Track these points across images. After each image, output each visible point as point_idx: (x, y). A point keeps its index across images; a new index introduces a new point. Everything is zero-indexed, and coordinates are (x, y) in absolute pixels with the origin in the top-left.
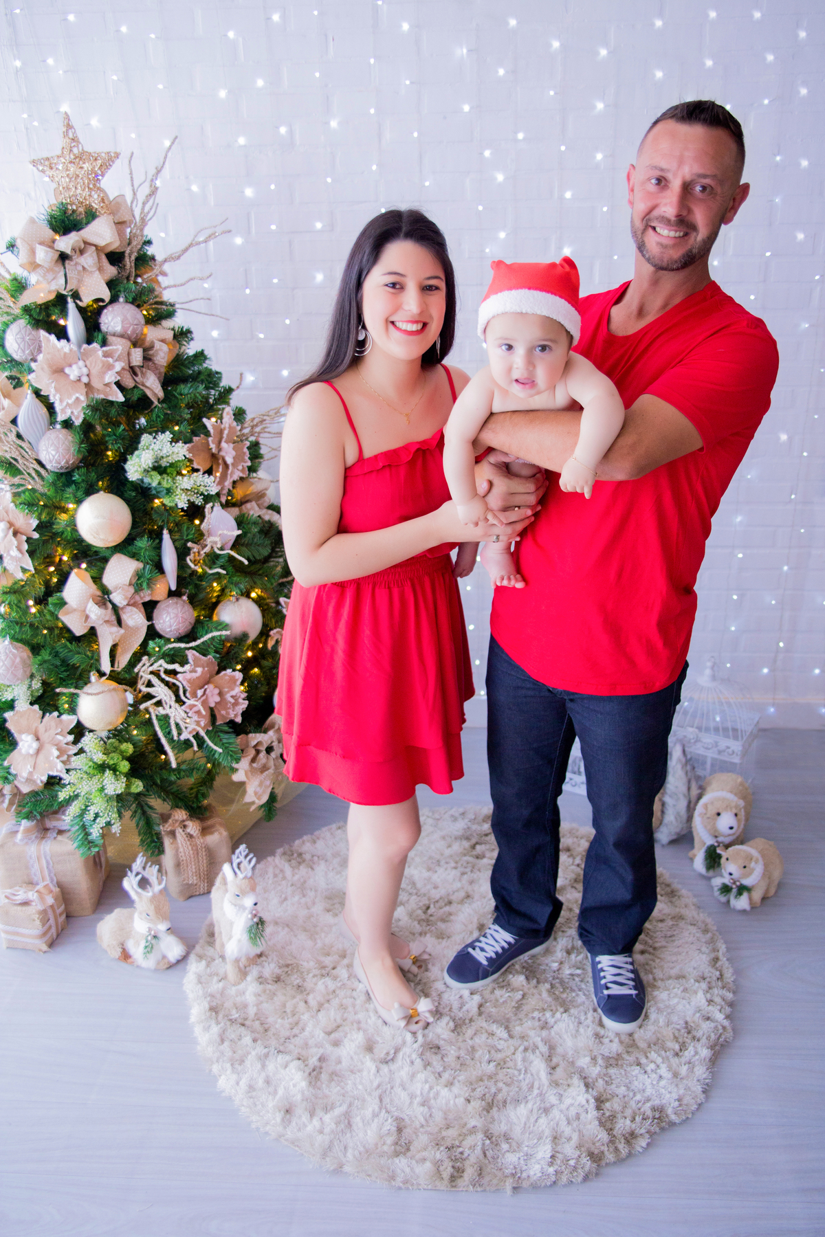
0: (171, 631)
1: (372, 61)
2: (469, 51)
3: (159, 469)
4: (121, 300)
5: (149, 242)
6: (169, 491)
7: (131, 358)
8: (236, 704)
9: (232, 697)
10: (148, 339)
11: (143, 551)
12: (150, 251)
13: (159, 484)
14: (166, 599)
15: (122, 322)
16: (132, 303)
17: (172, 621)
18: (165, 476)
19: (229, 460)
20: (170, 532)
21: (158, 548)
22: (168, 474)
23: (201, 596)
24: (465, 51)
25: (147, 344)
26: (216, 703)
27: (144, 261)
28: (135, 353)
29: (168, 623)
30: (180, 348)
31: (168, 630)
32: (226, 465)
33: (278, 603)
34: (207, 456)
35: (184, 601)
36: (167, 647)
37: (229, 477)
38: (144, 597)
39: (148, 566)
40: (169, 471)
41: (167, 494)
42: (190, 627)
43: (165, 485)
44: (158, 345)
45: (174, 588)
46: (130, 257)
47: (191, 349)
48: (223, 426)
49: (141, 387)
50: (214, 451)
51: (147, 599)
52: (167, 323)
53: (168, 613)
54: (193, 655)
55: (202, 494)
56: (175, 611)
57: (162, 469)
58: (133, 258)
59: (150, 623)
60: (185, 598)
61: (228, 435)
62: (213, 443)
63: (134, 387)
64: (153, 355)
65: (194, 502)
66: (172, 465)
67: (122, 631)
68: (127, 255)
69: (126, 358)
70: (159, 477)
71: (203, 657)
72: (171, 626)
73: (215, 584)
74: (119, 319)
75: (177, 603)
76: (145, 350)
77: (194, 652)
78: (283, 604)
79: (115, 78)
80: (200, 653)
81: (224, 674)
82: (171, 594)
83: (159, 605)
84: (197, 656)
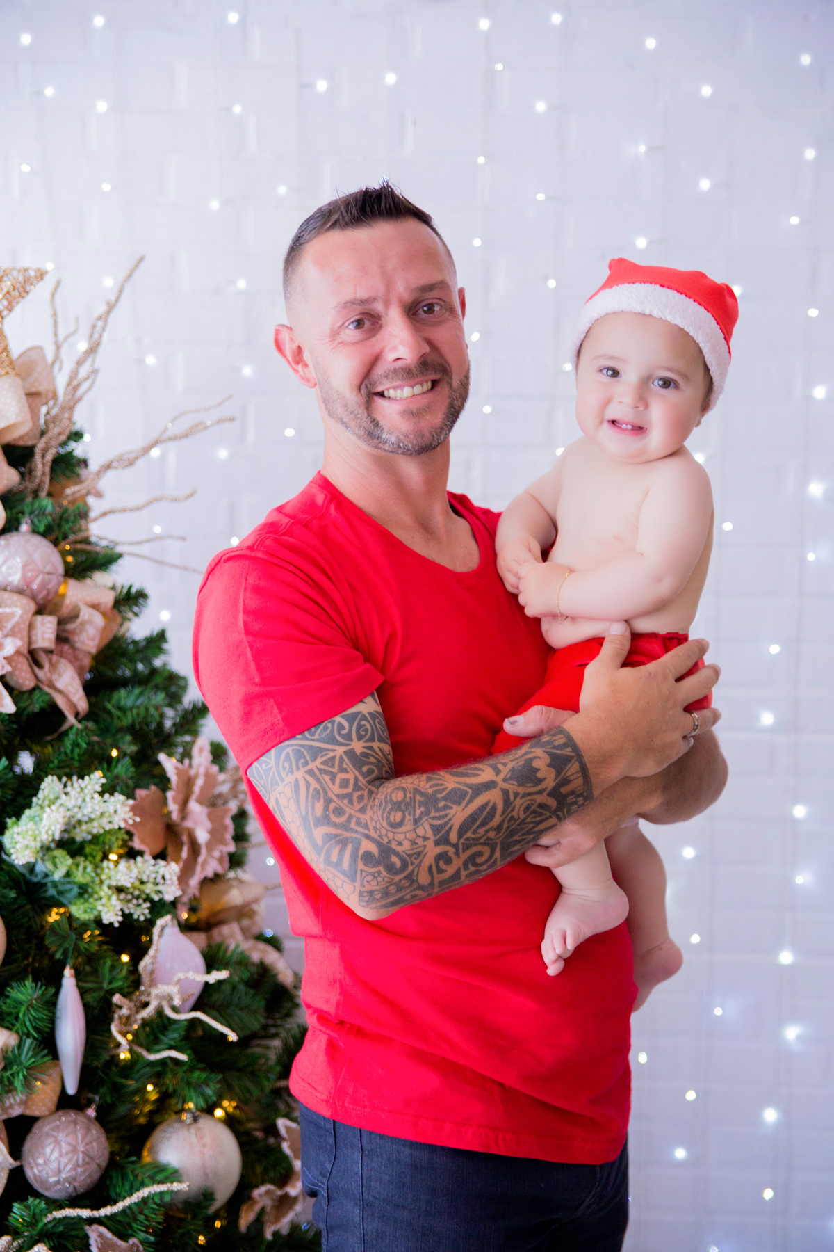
0: (58, 1182)
1: (481, 160)
2: (651, 149)
3: (69, 845)
4: (24, 527)
5: (77, 436)
6: (84, 892)
7: (34, 633)
10: (68, 601)
11: (23, 1009)
12: (78, 449)
13: (68, 874)
14: (52, 1114)
15: (25, 566)
16: (44, 534)
17: (64, 1160)
18: (80, 859)
19: (202, 836)
20: (78, 975)
21: (51, 1004)
22: (86, 857)
23: (122, 1110)
24: (642, 149)
25: (65, 611)
27: (66, 466)
28: (43, 624)
29: (54, 1165)
30: (121, 625)
31: (53, 1179)
32: (195, 849)
33: (272, 1130)
34: (160, 827)
35: (89, 1118)
36: (50, 1217)
37: (198, 868)
38: (11, 1107)
39: (28, 1041)
40: (88, 850)
41: (81, 895)
42: (97, 1176)
43: (79, 877)
44: (86, 613)
45: (71, 1089)
46: (43, 456)
47: (139, 628)
48: (192, 772)
49: (47, 689)
50: (175, 816)
51: (16, 1112)
52: (101, 578)
53: (57, 1142)
54: (101, 1236)
55: (148, 899)
56: (70, 1139)
57: (75, 847)
58: (49, 457)
59: (16, 1163)
60: (91, 1112)
61: (202, 789)
62: (175, 801)
63: (34, 689)
64: (73, 632)
65: (131, 915)
66: (96, 839)
68: (38, 451)
69: (25, 633)
70: (70, 861)
71: (120, 1242)
72: (59, 1171)
73: (150, 1087)
74: (18, 562)
75: (75, 1123)
76: (61, 622)
77: (103, 1230)
78: (283, 1132)
79: (26, 168)
80: (115, 1233)
82: (65, 1103)
83: (38, 1125)
84: (107, 1238)
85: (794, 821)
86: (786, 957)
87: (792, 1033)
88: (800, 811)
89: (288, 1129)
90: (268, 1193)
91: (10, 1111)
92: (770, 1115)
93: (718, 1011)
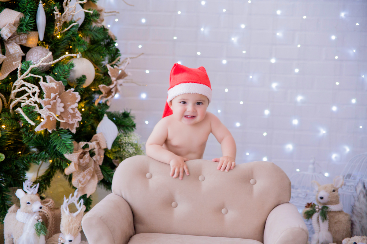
8: (74, 116)
9: (73, 109)
17: (39, 56)
26: (61, 113)
29: (35, 58)
38: (22, 40)
54: (50, 78)
59: (24, 55)
67: (5, 57)
71: (56, 81)
75: (42, 49)
81: (70, 92)
84: (52, 80)
85: (277, 15)
86: (273, 61)
87: (274, 85)
88: (279, 12)
89: (110, 68)
90: (103, 87)
91: (22, 41)
92: (267, 112)
93: (251, 77)
